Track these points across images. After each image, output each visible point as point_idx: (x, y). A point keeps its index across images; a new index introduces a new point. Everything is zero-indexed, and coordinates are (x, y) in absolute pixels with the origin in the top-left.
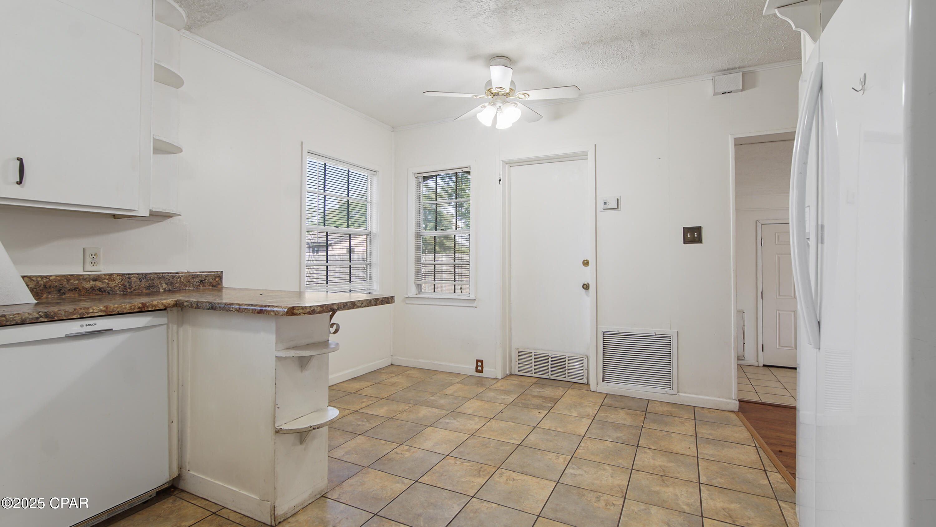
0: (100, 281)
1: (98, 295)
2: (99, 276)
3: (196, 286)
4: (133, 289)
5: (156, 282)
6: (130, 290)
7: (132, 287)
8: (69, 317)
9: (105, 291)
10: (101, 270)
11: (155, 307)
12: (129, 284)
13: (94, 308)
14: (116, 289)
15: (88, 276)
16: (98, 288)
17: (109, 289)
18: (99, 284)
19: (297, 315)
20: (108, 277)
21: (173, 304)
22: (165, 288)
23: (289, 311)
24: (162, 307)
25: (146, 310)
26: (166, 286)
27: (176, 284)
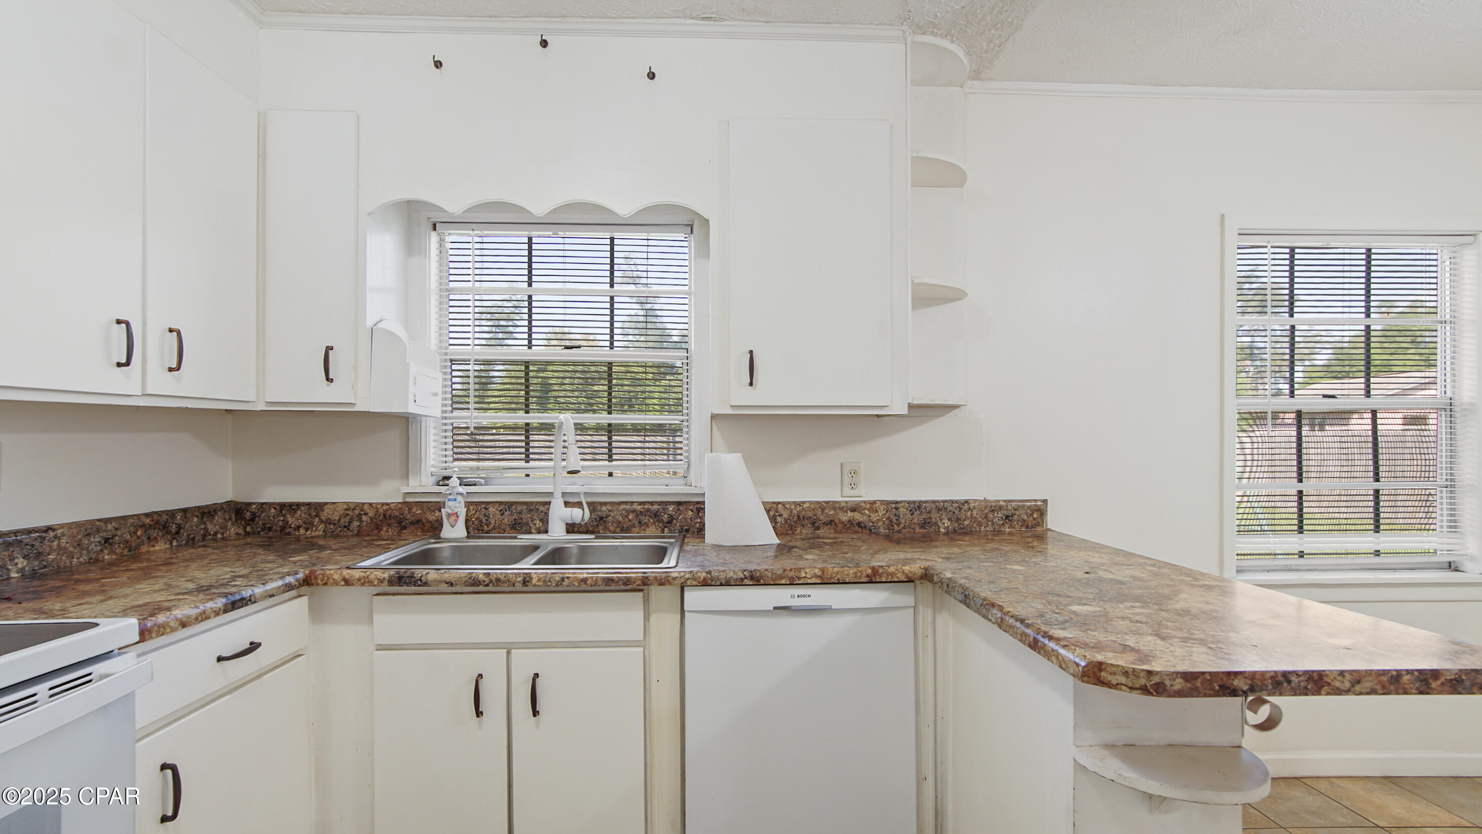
0: (859, 512)
1: (857, 532)
2: (857, 504)
3: (998, 527)
4: (902, 526)
5: (935, 516)
6: (898, 527)
7: (900, 523)
8: (777, 582)
9: (865, 527)
10: (862, 495)
11: (892, 577)
12: (896, 518)
13: (808, 571)
14: (880, 524)
15: (844, 504)
16: (857, 521)
17: (871, 524)
18: (857, 516)
19: (1110, 687)
20: (869, 506)
21: (920, 574)
22: (948, 527)
23: (1089, 670)
24: (903, 578)
25: (878, 580)
26: (949, 523)
27: (964, 520)
